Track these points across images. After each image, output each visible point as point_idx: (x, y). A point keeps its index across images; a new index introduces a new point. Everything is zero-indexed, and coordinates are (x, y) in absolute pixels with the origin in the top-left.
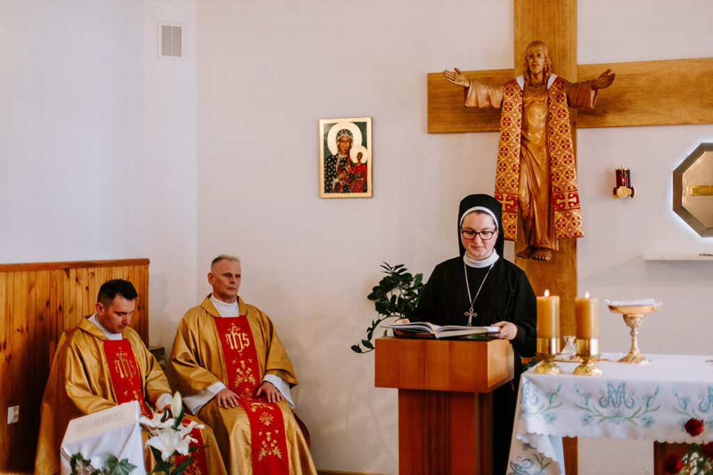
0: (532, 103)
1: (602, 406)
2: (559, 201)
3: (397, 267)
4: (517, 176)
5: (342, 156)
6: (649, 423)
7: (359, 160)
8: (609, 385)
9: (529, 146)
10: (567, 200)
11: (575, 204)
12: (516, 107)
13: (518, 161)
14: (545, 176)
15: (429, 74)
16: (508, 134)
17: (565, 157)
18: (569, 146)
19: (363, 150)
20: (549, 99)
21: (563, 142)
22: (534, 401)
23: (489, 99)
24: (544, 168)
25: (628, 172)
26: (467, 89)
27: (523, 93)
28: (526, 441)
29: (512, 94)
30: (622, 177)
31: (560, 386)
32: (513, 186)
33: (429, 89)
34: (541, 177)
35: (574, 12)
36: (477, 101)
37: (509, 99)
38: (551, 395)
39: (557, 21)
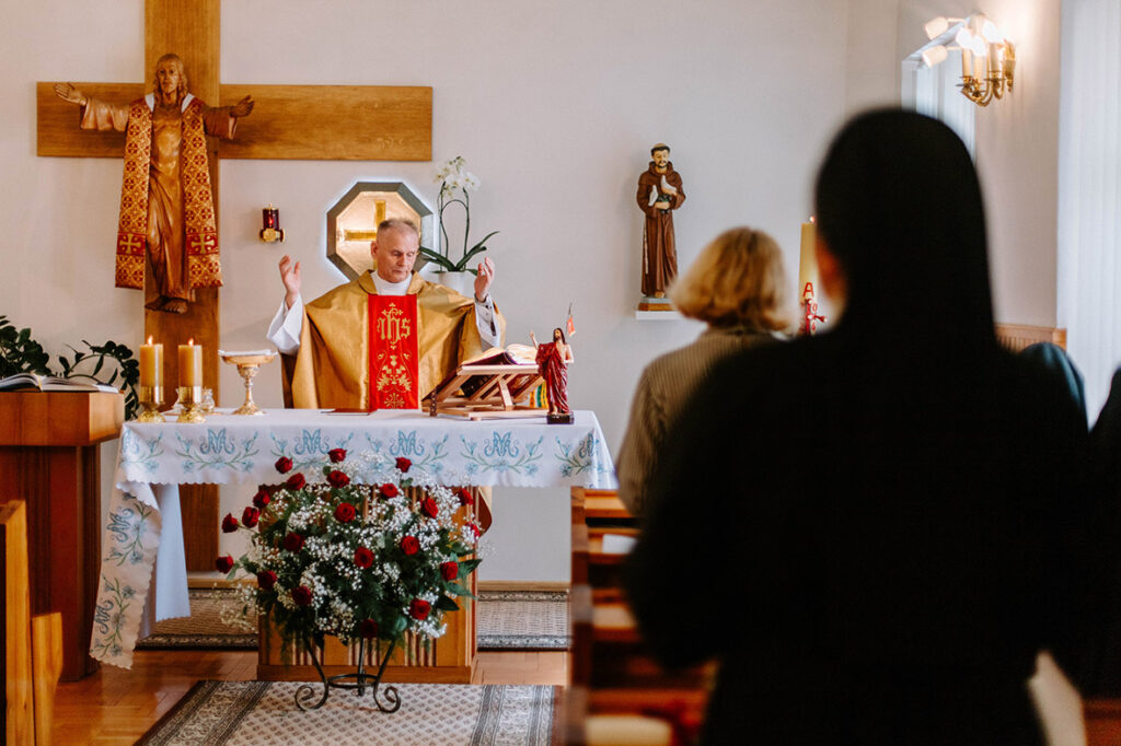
0: (164, 127)
1: (203, 452)
2: (194, 244)
4: (144, 213)
6: (248, 467)
8: (210, 431)
9: (160, 178)
10: (203, 243)
11: (213, 247)
12: (145, 131)
13: (146, 195)
14: (179, 215)
15: (38, 83)
16: (134, 164)
17: (201, 193)
18: (205, 180)
20: (183, 124)
21: (198, 175)
22: (135, 450)
23: (110, 120)
24: (177, 204)
25: (277, 211)
26: (83, 108)
27: (153, 116)
28: (126, 490)
29: (139, 116)
30: (270, 218)
31: (162, 434)
32: (140, 225)
33: (39, 102)
34: (174, 215)
35: (216, 20)
36: (96, 122)
37: (135, 121)
38: (153, 443)
39: (195, 30)
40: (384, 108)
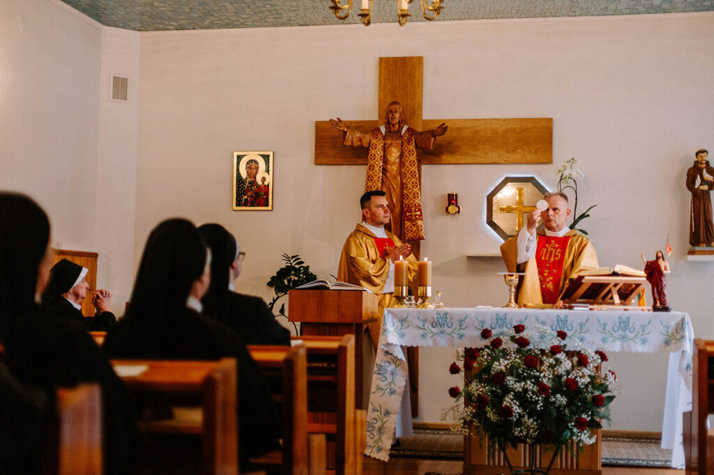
0: (391, 144)
1: (433, 327)
2: (408, 214)
3: (293, 257)
5: (249, 180)
6: (461, 336)
7: (263, 183)
8: (437, 314)
9: (388, 175)
10: (413, 213)
11: (419, 216)
12: (379, 147)
13: (380, 185)
14: (399, 197)
15: (317, 122)
16: (373, 166)
17: (413, 183)
18: (415, 176)
19: (266, 175)
20: (402, 142)
21: (411, 172)
22: (392, 324)
23: (360, 140)
24: (398, 191)
25: (456, 195)
26: (345, 133)
27: (384, 138)
28: (386, 349)
29: (377, 138)
30: (452, 199)
31: (408, 315)
33: (316, 133)
34: (397, 196)
35: (421, 82)
36: (352, 141)
37: (374, 141)
38: (403, 321)
39: (408, 88)
40: (522, 131)
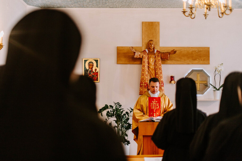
0: (151, 57)
3: (117, 103)
4: (147, 77)
5: (90, 70)
7: (95, 71)
9: (150, 69)
11: (163, 85)
12: (146, 58)
13: (147, 73)
15: (117, 47)
16: (144, 66)
17: (160, 72)
19: (97, 68)
20: (155, 56)
21: (160, 68)
24: (154, 75)
25: (174, 76)
26: (135, 52)
27: (148, 54)
29: (145, 54)
30: (172, 78)
32: (146, 80)
33: (117, 51)
35: (159, 32)
36: (137, 56)
39: (154, 34)
40: (198, 52)
